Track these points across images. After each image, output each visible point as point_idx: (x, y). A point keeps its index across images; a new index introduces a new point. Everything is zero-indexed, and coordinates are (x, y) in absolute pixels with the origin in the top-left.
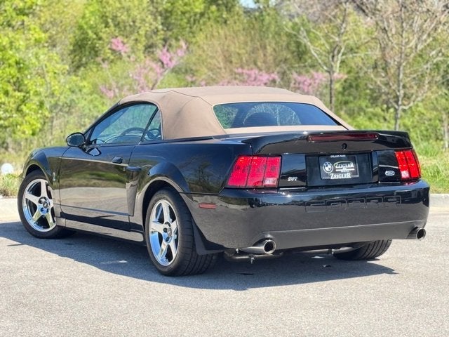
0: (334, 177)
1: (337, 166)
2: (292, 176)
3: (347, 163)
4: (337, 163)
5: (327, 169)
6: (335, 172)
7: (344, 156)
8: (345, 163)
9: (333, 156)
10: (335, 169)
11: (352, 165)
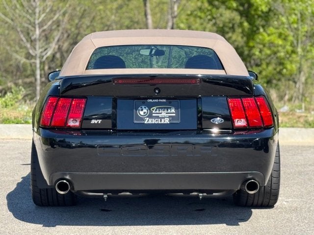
0: (148, 121)
1: (155, 111)
4: (155, 108)
5: (142, 113)
6: (150, 116)
7: (164, 100)
8: (165, 108)
9: (151, 100)
10: (151, 113)
11: (173, 111)
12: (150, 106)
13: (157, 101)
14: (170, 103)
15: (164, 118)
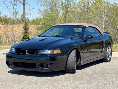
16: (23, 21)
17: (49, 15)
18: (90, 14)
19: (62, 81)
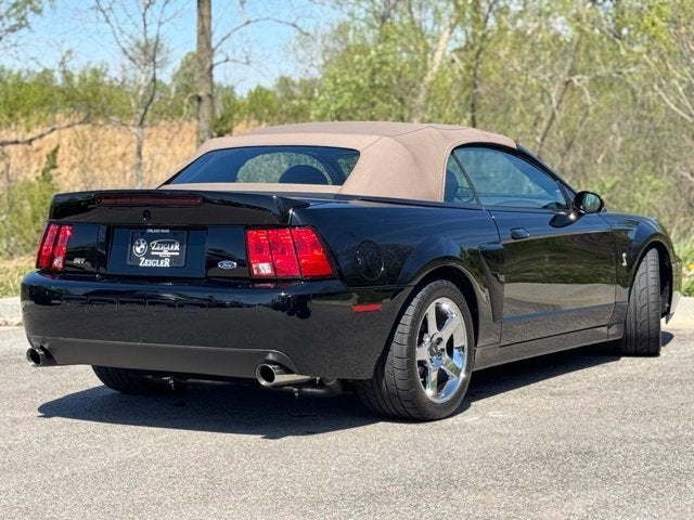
0: (145, 263)
2: (80, 256)
3: (171, 244)
4: (155, 242)
5: (138, 250)
6: (148, 256)
7: (168, 231)
8: (168, 243)
9: (151, 231)
10: (150, 250)
11: (177, 247)
12: (149, 239)
13: (158, 231)
14: (175, 234)
15: (163, 258)
16: (200, 99)
17: (370, 63)
18: (636, 49)
19: (477, 490)
